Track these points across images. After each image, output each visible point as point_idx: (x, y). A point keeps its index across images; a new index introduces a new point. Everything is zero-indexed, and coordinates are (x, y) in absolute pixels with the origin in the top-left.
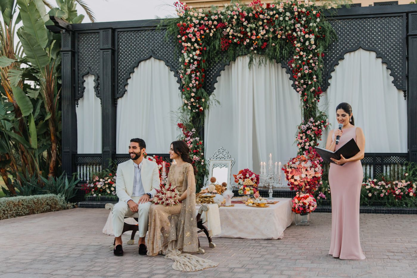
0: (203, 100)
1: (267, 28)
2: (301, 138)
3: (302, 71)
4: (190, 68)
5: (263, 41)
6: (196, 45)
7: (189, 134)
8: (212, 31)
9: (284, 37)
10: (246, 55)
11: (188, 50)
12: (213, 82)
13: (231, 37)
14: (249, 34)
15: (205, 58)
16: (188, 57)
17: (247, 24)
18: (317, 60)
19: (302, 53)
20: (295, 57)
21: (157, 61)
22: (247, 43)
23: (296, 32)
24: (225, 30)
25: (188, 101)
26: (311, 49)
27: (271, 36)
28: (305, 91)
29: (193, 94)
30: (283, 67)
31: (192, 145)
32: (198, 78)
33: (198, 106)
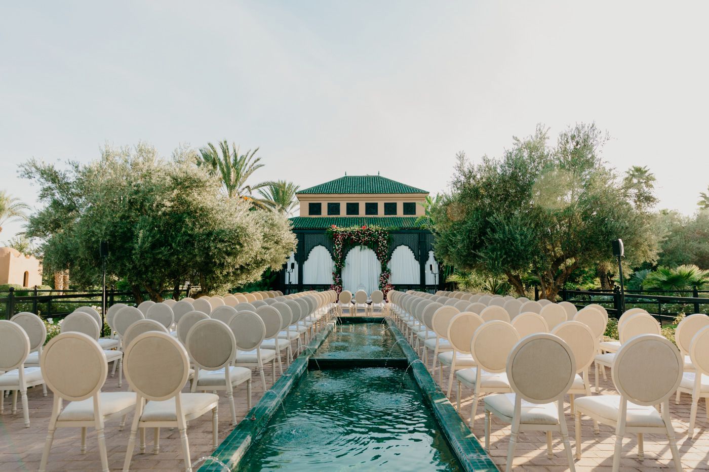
0: (343, 263)
1: (368, 237)
2: (381, 278)
3: (382, 253)
4: (338, 251)
5: (366, 241)
6: (341, 242)
7: (337, 276)
8: (347, 236)
9: (375, 240)
10: (359, 245)
11: (337, 244)
12: (346, 255)
13: (354, 239)
14: (361, 238)
15: (343, 247)
16: (337, 247)
17: (361, 235)
18: (387, 249)
19: (382, 247)
20: (379, 248)
21: (323, 247)
22: (360, 241)
23: (380, 239)
24: (351, 236)
25: (337, 264)
26: (385, 245)
27: (370, 239)
28: (382, 261)
29: (339, 261)
30: (374, 251)
31: (339, 280)
32: (341, 254)
33: (341, 265)
